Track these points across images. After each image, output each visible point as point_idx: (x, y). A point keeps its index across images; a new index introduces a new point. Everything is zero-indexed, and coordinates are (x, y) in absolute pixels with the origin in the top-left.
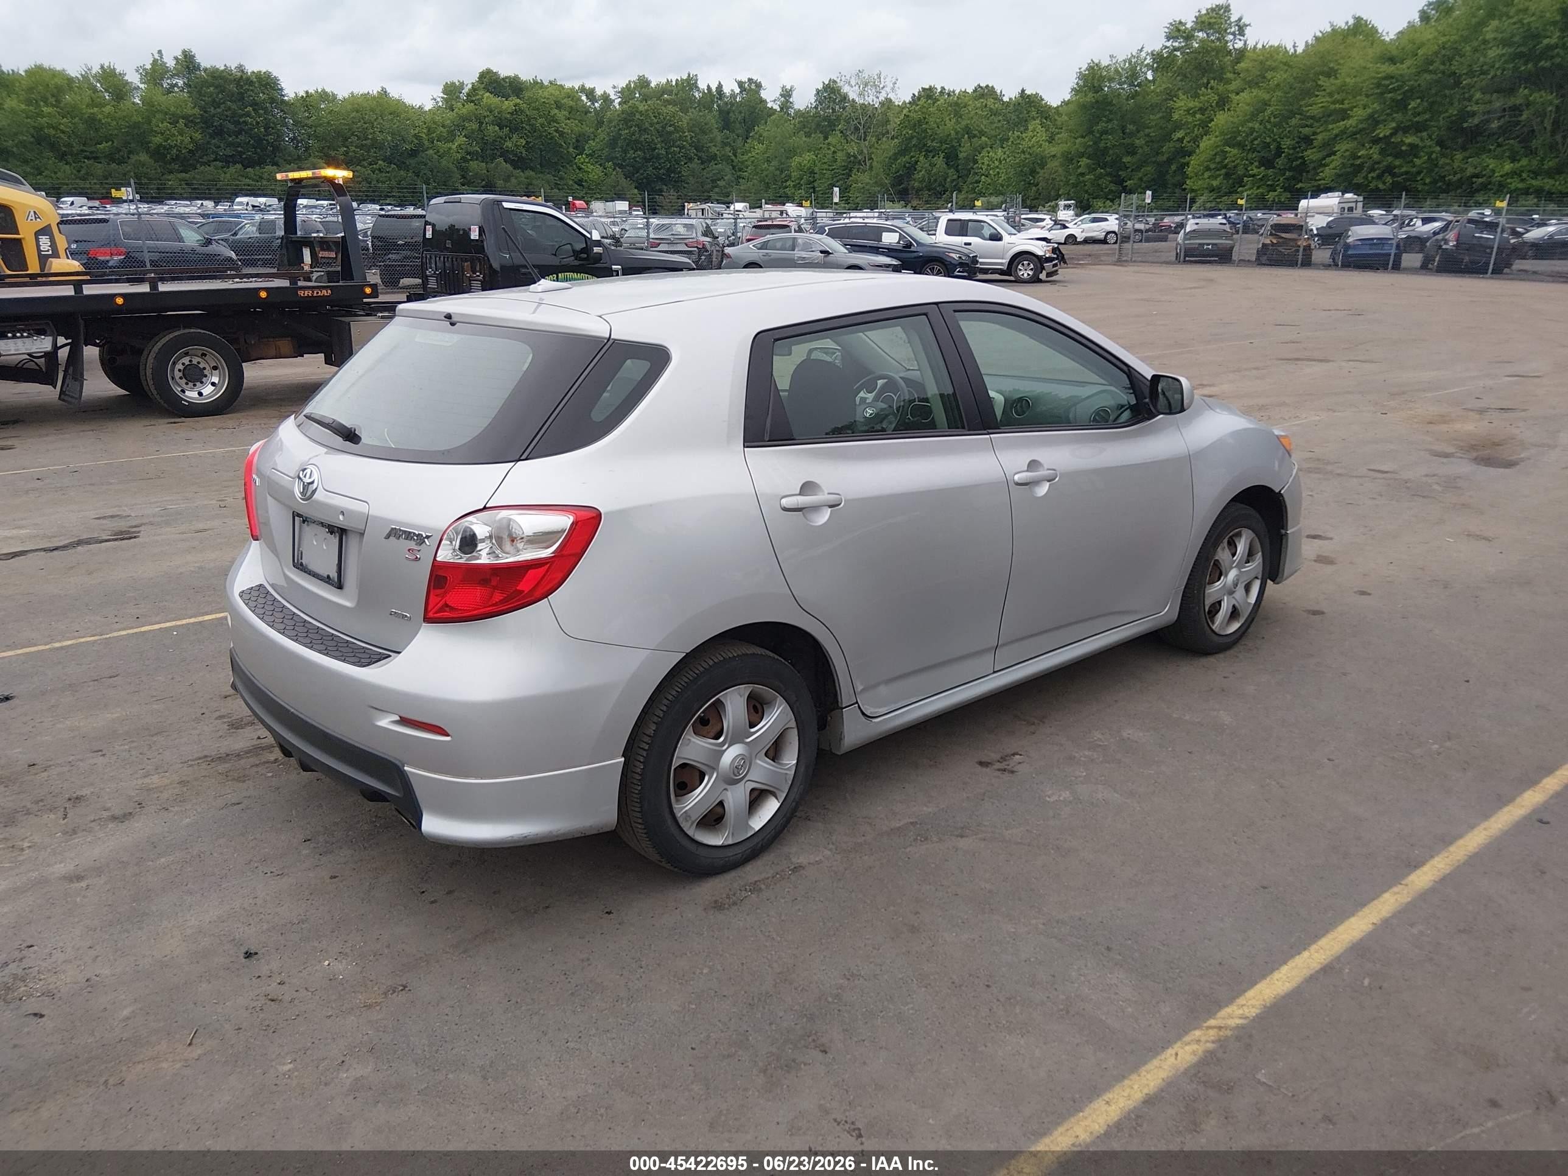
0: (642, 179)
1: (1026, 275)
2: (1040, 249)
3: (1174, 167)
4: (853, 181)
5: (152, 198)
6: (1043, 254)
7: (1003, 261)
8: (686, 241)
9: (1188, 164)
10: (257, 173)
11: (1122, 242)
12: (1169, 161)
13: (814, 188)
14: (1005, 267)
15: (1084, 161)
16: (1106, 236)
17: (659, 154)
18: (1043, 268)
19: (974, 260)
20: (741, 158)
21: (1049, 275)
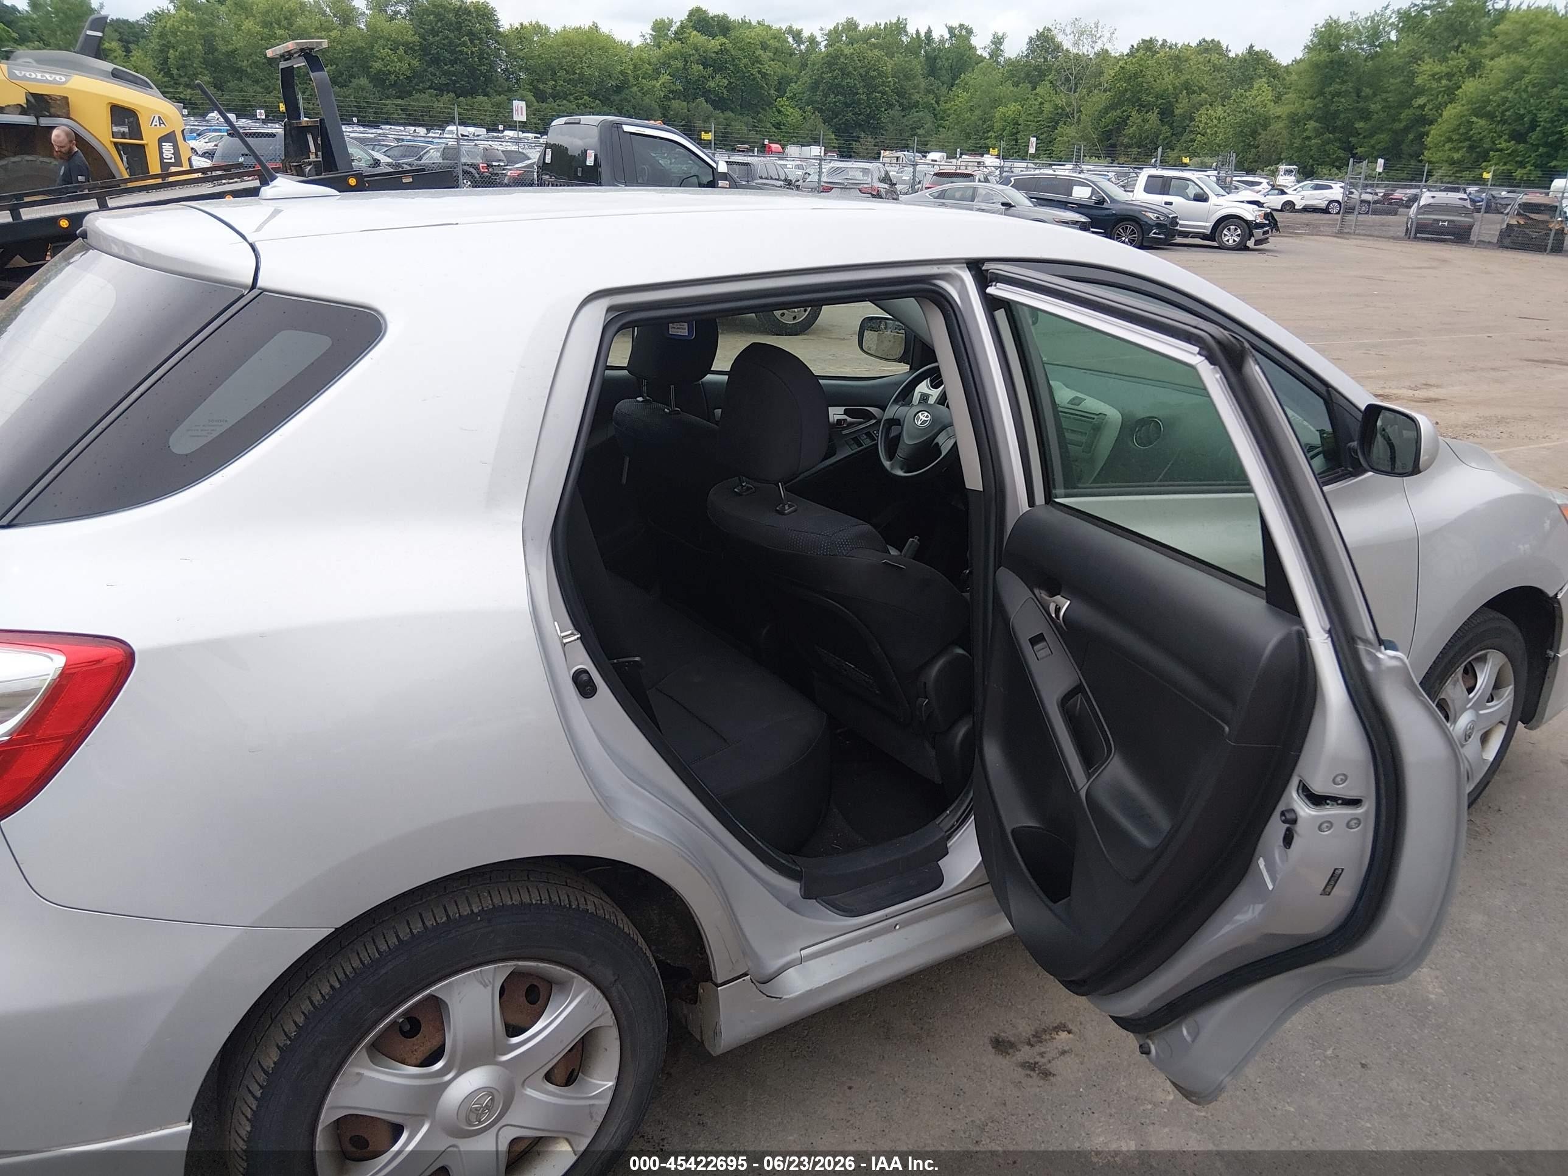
0: (840, 125)
1: (1231, 241)
2: (1250, 213)
3: (1411, 136)
4: (1057, 134)
5: (369, 121)
6: (1254, 219)
7: (1207, 224)
8: (861, 187)
9: (1427, 134)
10: (469, 102)
11: (1346, 212)
12: (1406, 130)
13: (1016, 140)
14: (1208, 232)
15: (1312, 124)
16: (1328, 205)
17: (859, 100)
18: (1251, 235)
19: (1174, 221)
20: (944, 106)
21: (1257, 243)
